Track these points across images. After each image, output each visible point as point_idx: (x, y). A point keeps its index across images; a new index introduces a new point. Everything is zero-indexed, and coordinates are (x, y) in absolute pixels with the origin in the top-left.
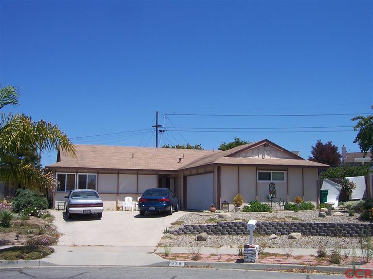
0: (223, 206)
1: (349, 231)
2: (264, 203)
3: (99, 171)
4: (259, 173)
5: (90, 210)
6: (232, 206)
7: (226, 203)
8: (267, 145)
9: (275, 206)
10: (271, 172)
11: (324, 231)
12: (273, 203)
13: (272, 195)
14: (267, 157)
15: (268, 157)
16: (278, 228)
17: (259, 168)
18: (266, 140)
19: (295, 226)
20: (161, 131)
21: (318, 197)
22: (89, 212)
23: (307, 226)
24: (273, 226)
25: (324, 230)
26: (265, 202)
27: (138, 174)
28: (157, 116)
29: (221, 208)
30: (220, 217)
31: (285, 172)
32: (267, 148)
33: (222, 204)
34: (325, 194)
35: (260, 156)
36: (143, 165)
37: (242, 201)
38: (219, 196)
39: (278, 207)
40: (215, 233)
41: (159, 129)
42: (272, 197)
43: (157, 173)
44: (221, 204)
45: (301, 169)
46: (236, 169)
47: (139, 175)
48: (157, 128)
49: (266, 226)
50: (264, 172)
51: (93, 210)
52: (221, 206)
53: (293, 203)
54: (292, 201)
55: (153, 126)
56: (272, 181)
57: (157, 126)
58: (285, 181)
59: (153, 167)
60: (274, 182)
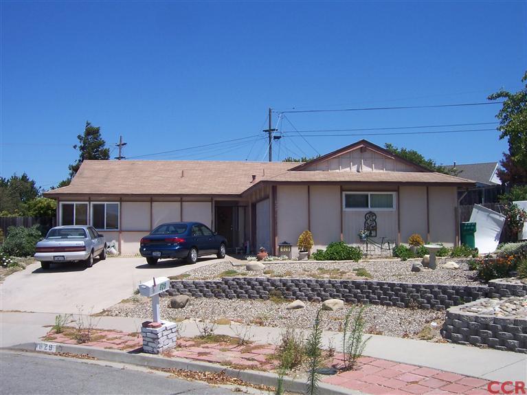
0: (281, 250)
1: (430, 298)
2: (354, 245)
3: (122, 198)
4: (346, 196)
5: (63, 256)
6: (295, 251)
7: (286, 245)
8: (365, 149)
9: (374, 249)
10: (369, 193)
11: (390, 298)
12: (369, 245)
13: (371, 232)
14: (365, 169)
15: (369, 170)
16: (316, 290)
17: (345, 187)
18: (364, 142)
19: (345, 287)
20: (275, 138)
21: (457, 234)
22: (61, 259)
23: (364, 288)
24: (309, 285)
25: (390, 296)
26: (356, 243)
27: (181, 201)
28: (270, 115)
29: (277, 254)
30: (249, 268)
31: (394, 194)
32: (367, 154)
33: (280, 246)
34: (470, 229)
35: (354, 168)
36: (190, 188)
37: (312, 242)
38: (275, 234)
39: (378, 252)
40: (218, 296)
41: (274, 134)
42: (367, 236)
43: (212, 199)
44: (277, 247)
45: (426, 188)
46: (305, 189)
47: (184, 203)
48: (270, 134)
49: (297, 285)
50: (356, 194)
51: (68, 257)
52: (277, 250)
53: (407, 246)
54: (406, 242)
55: (266, 131)
56: (370, 209)
57: (270, 131)
58: (394, 209)
59: (205, 190)
60: (375, 210)
